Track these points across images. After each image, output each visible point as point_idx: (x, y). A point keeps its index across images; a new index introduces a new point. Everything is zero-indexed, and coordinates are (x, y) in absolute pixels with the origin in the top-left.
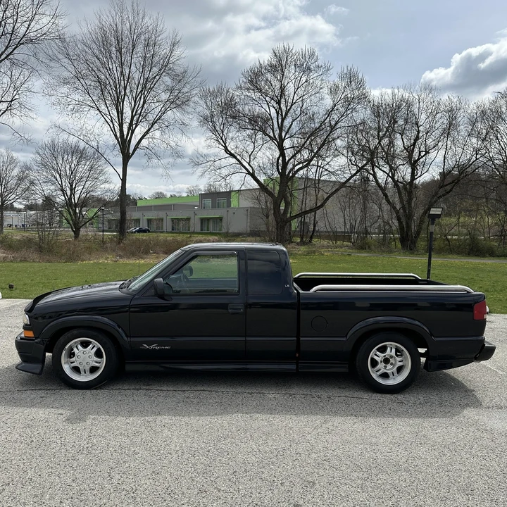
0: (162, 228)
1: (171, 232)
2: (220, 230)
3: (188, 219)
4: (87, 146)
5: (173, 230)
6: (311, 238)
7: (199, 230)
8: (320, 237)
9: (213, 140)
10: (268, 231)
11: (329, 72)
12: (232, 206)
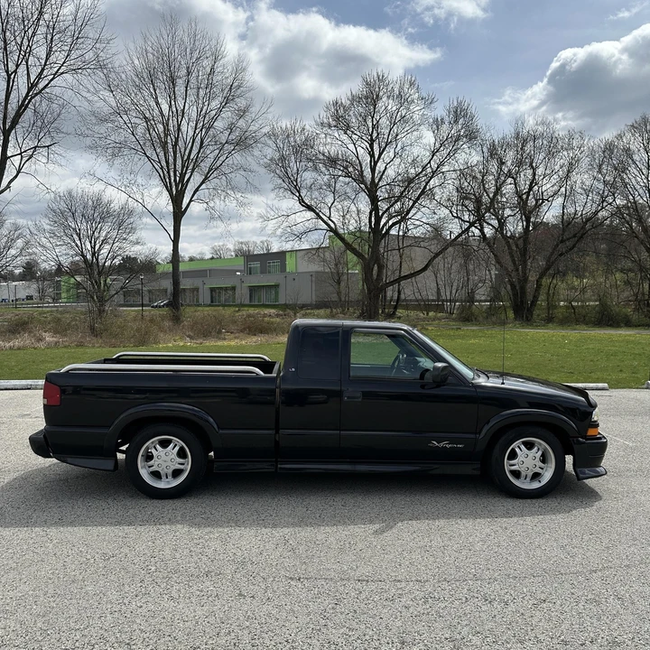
0: (198, 301)
1: (210, 306)
2: (277, 300)
3: (233, 288)
4: (130, 199)
5: (212, 302)
6: (396, 308)
7: (247, 302)
8: (407, 308)
9: (282, 190)
10: (341, 300)
11: (432, 105)
12: (288, 270)
